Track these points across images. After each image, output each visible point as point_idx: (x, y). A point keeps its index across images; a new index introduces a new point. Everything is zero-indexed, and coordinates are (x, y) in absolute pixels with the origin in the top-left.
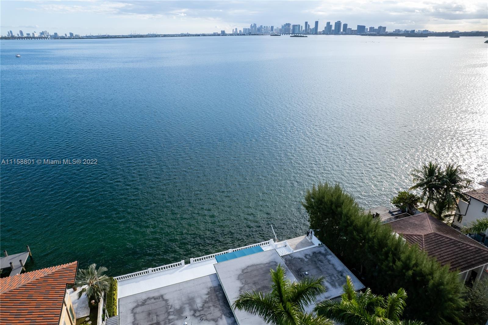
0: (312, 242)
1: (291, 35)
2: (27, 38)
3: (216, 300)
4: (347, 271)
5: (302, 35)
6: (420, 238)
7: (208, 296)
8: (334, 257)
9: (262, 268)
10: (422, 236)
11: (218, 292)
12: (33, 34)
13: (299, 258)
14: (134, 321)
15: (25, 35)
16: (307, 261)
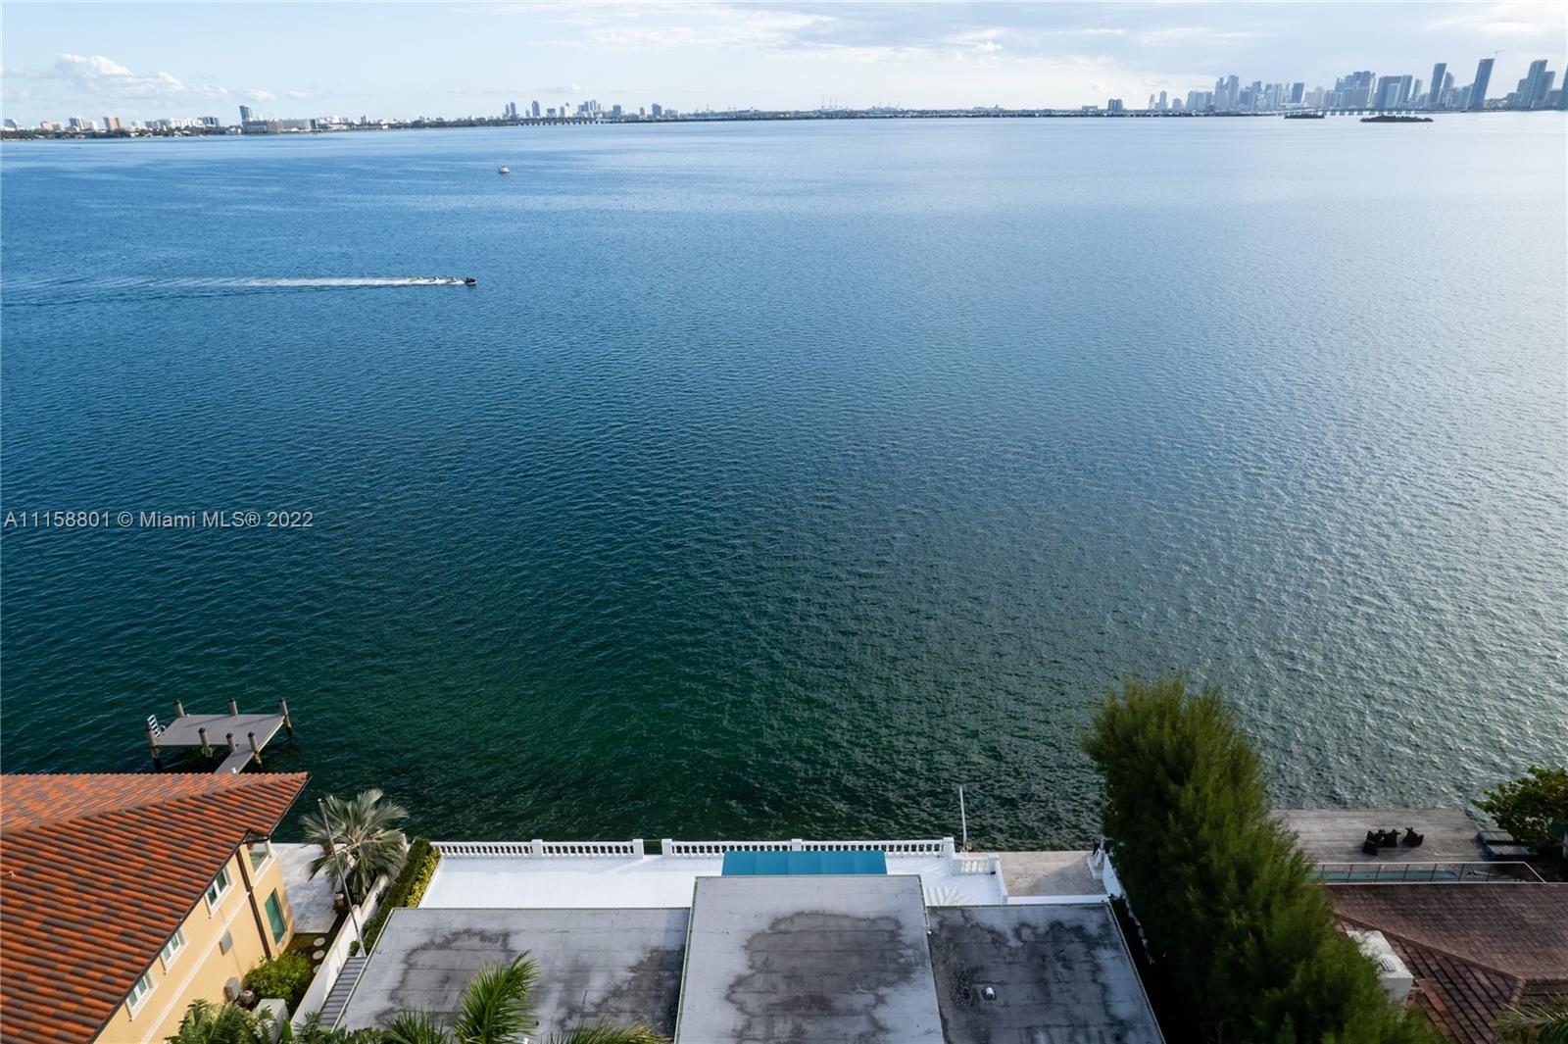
0: (1101, 881)
1: (1366, 115)
2: (547, 120)
3: (651, 997)
4: (1147, 1029)
5: (1412, 115)
6: (1502, 987)
7: (632, 975)
8: (1123, 961)
9: (840, 932)
10: (1515, 980)
11: (668, 970)
12: (562, 109)
13: (991, 931)
14: (398, 989)
15: (543, 114)
16: (1017, 949)
